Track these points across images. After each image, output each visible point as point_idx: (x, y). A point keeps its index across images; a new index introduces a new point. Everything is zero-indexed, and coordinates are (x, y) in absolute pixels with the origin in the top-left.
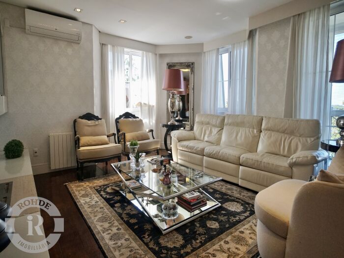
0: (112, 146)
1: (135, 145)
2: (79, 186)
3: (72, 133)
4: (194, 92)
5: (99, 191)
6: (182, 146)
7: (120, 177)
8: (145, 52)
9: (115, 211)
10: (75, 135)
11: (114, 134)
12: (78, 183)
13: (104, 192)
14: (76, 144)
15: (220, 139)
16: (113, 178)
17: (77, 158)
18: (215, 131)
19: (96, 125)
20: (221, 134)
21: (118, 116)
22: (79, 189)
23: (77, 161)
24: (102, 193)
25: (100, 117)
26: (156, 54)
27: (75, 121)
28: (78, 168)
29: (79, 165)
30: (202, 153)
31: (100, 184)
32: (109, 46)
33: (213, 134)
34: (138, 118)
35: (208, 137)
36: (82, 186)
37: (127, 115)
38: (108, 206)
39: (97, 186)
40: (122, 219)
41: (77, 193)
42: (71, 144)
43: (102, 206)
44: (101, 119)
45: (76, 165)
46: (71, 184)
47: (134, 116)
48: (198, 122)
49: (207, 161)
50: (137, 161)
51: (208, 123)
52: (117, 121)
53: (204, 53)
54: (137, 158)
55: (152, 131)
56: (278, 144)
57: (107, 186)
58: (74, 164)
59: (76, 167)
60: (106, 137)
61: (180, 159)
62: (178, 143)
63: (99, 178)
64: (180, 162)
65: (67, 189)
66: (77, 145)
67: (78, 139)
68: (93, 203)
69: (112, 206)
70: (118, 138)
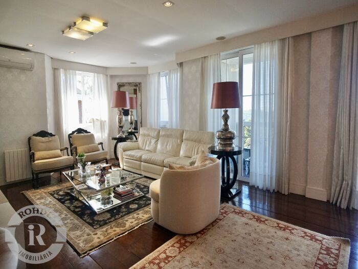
0: (65, 158)
1: (82, 156)
2: (35, 193)
3: (27, 149)
4: (141, 108)
5: (52, 195)
6: (127, 155)
7: (71, 184)
8: (96, 74)
9: (65, 206)
10: (30, 151)
11: (67, 149)
12: (33, 191)
13: (57, 194)
14: (31, 158)
15: (156, 148)
16: (65, 185)
17: (32, 171)
18: (153, 141)
19: (50, 141)
20: (157, 144)
21: (71, 132)
22: (35, 194)
23: (33, 174)
24: (55, 195)
25: (53, 134)
26: (107, 75)
27: (29, 139)
28: (33, 179)
29: (35, 176)
30: (140, 160)
31: (54, 190)
32: (61, 70)
33: (152, 144)
34: (90, 132)
35: (148, 147)
36: (38, 192)
37: (80, 131)
38: (60, 203)
39: (51, 191)
40: (70, 209)
41: (33, 198)
42: (26, 158)
43: (55, 203)
44: (54, 135)
45: (32, 176)
46: (27, 192)
47: (86, 132)
48: (141, 134)
49: (144, 166)
50: (84, 168)
51: (149, 135)
52: (70, 136)
53: (149, 75)
54: (84, 166)
55: (101, 143)
56: (191, 150)
57: (60, 190)
58: (30, 176)
59: (32, 179)
60: (59, 151)
61: (126, 166)
62: (124, 153)
63: (53, 185)
64: (125, 168)
65: (24, 195)
66: (32, 160)
67: (33, 154)
68: (48, 202)
69: (63, 203)
70: (71, 151)
